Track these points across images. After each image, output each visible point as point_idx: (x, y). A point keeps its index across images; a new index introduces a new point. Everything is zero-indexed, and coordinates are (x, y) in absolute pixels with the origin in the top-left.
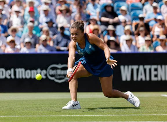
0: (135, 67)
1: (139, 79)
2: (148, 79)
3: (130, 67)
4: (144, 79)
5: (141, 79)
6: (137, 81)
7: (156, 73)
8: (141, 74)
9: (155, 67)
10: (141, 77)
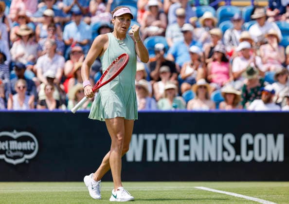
0: (150, 138)
1: (157, 159)
2: (172, 158)
3: (141, 137)
4: (165, 159)
5: (161, 159)
6: (153, 162)
7: (187, 148)
8: (161, 151)
9: (186, 136)
10: (161, 155)
